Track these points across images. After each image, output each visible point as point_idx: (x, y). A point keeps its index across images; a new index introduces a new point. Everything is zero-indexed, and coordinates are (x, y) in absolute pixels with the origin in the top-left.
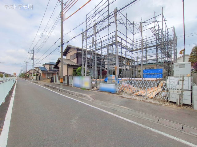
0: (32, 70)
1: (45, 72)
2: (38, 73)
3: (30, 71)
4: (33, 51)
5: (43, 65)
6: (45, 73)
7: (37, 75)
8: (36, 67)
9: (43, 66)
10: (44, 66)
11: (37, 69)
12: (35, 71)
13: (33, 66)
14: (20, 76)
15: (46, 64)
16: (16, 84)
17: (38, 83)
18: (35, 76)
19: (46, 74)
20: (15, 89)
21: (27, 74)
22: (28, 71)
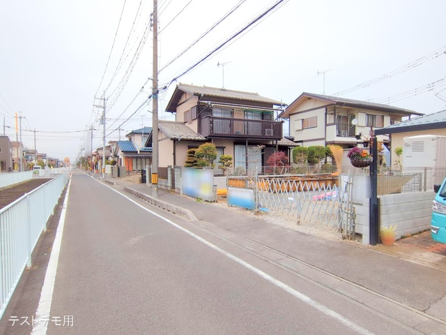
0: (102, 149)
1: (131, 155)
2: (116, 156)
3: (100, 152)
4: (104, 100)
5: (127, 136)
6: (133, 157)
7: (114, 163)
8: (111, 142)
9: (127, 139)
10: (130, 139)
11: (114, 148)
12: (111, 151)
13: (104, 140)
14: (78, 165)
15: (133, 133)
16: (69, 184)
17: (113, 184)
18: (110, 166)
19: (134, 161)
20: (67, 195)
21: (94, 158)
22: (94, 151)
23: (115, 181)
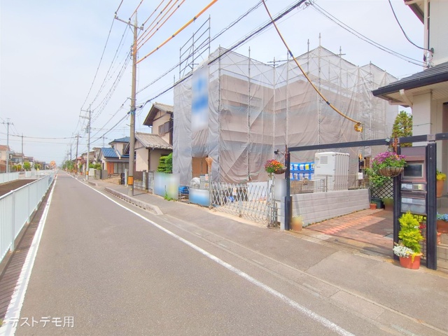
0: (86, 154)
1: (112, 160)
2: (99, 161)
3: (85, 157)
4: (90, 112)
5: (110, 144)
6: (114, 162)
7: (96, 167)
8: (95, 148)
9: (110, 146)
10: (113, 147)
11: (98, 153)
12: (95, 157)
13: (89, 147)
14: (64, 168)
15: (116, 142)
16: (54, 185)
17: (94, 185)
18: (93, 169)
19: (116, 165)
20: (51, 194)
21: (79, 162)
22: (79, 156)
23: (96, 182)
